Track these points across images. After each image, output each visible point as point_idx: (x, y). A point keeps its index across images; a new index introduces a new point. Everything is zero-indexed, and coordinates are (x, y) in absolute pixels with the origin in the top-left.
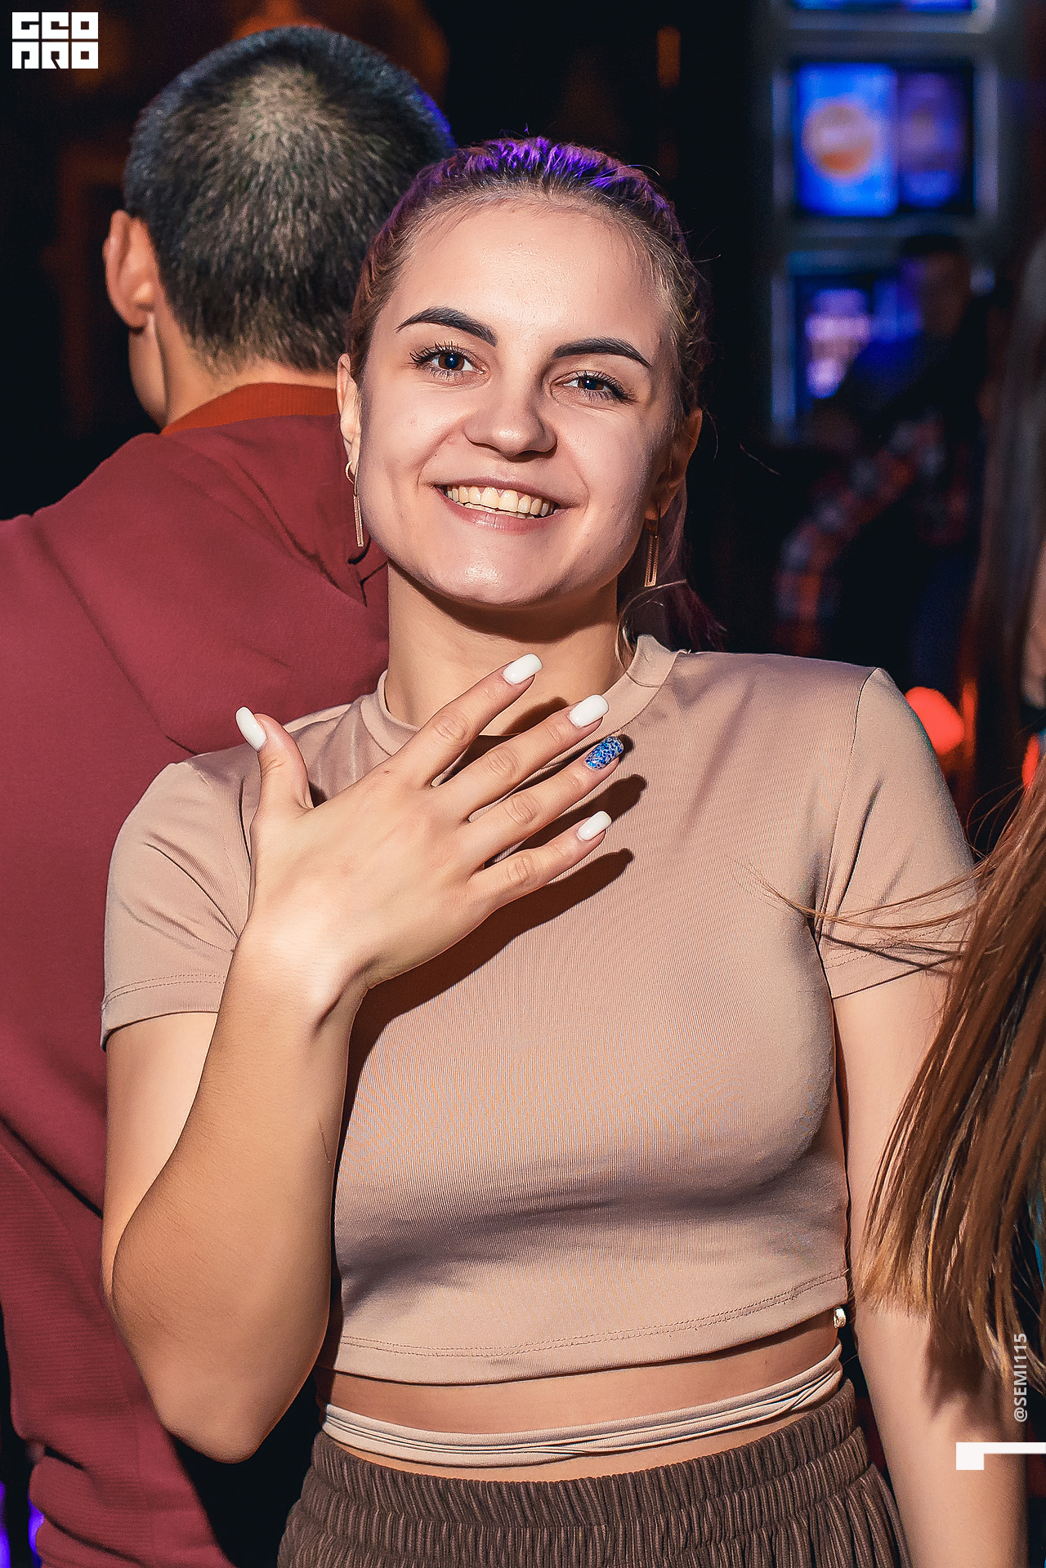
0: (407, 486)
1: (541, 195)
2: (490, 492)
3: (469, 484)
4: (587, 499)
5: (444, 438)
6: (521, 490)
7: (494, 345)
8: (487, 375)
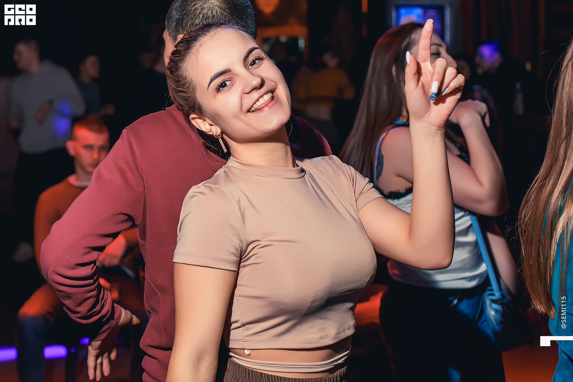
0: (243, 117)
1: (206, 37)
2: (261, 100)
3: (255, 103)
4: (276, 85)
5: (241, 99)
6: (266, 93)
7: (231, 71)
8: (235, 80)
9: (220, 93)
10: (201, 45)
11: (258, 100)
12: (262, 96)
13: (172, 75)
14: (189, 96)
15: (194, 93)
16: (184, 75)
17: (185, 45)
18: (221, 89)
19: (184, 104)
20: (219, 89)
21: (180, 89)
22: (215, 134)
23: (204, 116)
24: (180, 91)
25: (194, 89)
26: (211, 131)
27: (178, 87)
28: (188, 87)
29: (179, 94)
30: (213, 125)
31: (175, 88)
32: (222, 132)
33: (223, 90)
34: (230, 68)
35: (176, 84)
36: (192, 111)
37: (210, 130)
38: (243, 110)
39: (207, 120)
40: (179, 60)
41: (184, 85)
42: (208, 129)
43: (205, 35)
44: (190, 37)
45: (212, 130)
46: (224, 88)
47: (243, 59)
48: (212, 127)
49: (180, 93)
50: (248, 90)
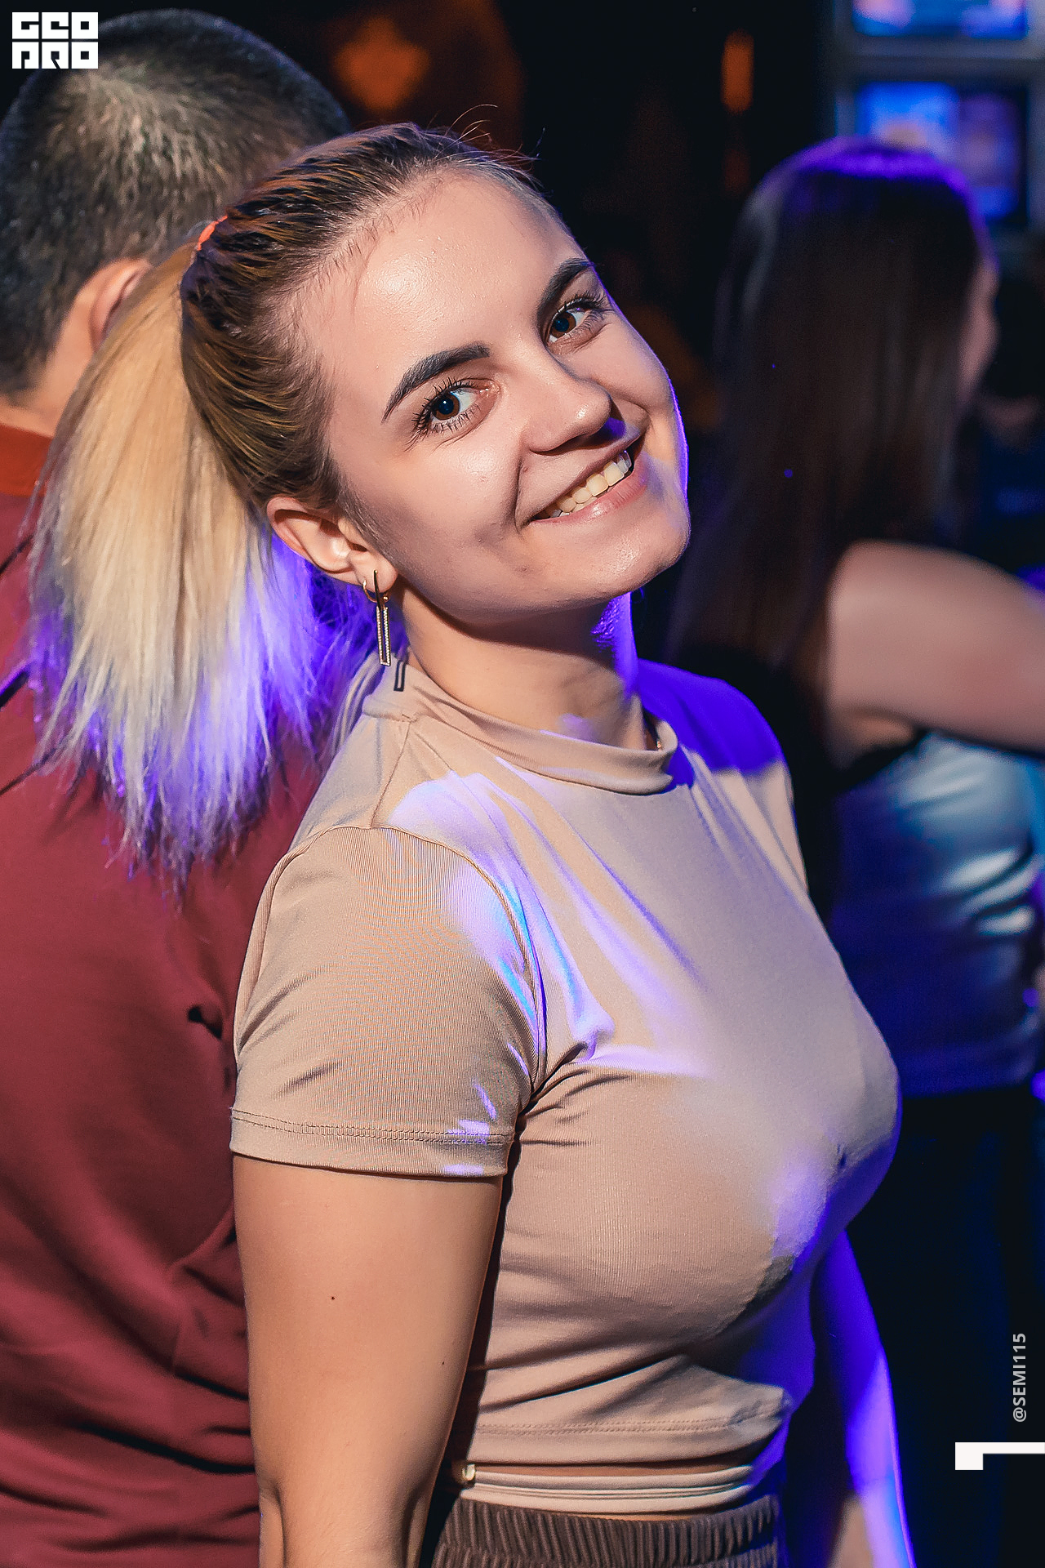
0: (512, 541)
2: (593, 481)
3: (569, 491)
4: (647, 417)
7: (488, 355)
8: (494, 389)
9: (433, 438)
10: (372, 235)
11: (581, 482)
12: (598, 469)
13: (219, 334)
14: (292, 428)
15: (317, 423)
16: (284, 344)
17: (292, 219)
18: (435, 421)
19: (254, 455)
20: (428, 420)
21: (249, 396)
22: (368, 584)
23: (339, 513)
24: (250, 404)
25: (321, 409)
26: (351, 568)
27: (245, 387)
28: (294, 394)
29: (246, 413)
30: (362, 549)
31: (226, 387)
32: (403, 583)
33: (446, 427)
34: (487, 340)
35: (237, 373)
36: (287, 487)
37: (344, 565)
38: (518, 514)
39: (343, 525)
40: (265, 279)
41: (275, 384)
42: (336, 560)
43: (388, 191)
44: (318, 191)
45: (357, 567)
46: (450, 421)
47: (536, 307)
48: (360, 558)
49: (247, 410)
50: (551, 439)
